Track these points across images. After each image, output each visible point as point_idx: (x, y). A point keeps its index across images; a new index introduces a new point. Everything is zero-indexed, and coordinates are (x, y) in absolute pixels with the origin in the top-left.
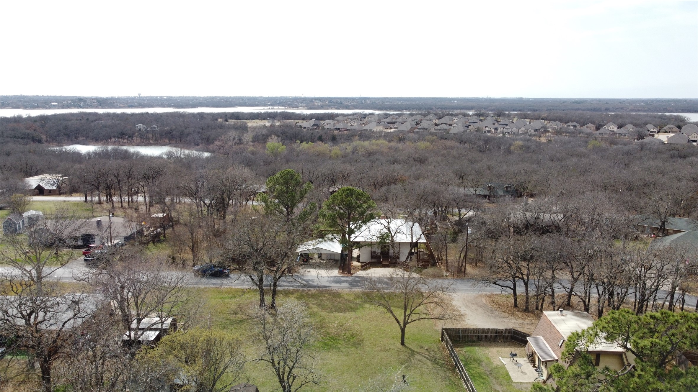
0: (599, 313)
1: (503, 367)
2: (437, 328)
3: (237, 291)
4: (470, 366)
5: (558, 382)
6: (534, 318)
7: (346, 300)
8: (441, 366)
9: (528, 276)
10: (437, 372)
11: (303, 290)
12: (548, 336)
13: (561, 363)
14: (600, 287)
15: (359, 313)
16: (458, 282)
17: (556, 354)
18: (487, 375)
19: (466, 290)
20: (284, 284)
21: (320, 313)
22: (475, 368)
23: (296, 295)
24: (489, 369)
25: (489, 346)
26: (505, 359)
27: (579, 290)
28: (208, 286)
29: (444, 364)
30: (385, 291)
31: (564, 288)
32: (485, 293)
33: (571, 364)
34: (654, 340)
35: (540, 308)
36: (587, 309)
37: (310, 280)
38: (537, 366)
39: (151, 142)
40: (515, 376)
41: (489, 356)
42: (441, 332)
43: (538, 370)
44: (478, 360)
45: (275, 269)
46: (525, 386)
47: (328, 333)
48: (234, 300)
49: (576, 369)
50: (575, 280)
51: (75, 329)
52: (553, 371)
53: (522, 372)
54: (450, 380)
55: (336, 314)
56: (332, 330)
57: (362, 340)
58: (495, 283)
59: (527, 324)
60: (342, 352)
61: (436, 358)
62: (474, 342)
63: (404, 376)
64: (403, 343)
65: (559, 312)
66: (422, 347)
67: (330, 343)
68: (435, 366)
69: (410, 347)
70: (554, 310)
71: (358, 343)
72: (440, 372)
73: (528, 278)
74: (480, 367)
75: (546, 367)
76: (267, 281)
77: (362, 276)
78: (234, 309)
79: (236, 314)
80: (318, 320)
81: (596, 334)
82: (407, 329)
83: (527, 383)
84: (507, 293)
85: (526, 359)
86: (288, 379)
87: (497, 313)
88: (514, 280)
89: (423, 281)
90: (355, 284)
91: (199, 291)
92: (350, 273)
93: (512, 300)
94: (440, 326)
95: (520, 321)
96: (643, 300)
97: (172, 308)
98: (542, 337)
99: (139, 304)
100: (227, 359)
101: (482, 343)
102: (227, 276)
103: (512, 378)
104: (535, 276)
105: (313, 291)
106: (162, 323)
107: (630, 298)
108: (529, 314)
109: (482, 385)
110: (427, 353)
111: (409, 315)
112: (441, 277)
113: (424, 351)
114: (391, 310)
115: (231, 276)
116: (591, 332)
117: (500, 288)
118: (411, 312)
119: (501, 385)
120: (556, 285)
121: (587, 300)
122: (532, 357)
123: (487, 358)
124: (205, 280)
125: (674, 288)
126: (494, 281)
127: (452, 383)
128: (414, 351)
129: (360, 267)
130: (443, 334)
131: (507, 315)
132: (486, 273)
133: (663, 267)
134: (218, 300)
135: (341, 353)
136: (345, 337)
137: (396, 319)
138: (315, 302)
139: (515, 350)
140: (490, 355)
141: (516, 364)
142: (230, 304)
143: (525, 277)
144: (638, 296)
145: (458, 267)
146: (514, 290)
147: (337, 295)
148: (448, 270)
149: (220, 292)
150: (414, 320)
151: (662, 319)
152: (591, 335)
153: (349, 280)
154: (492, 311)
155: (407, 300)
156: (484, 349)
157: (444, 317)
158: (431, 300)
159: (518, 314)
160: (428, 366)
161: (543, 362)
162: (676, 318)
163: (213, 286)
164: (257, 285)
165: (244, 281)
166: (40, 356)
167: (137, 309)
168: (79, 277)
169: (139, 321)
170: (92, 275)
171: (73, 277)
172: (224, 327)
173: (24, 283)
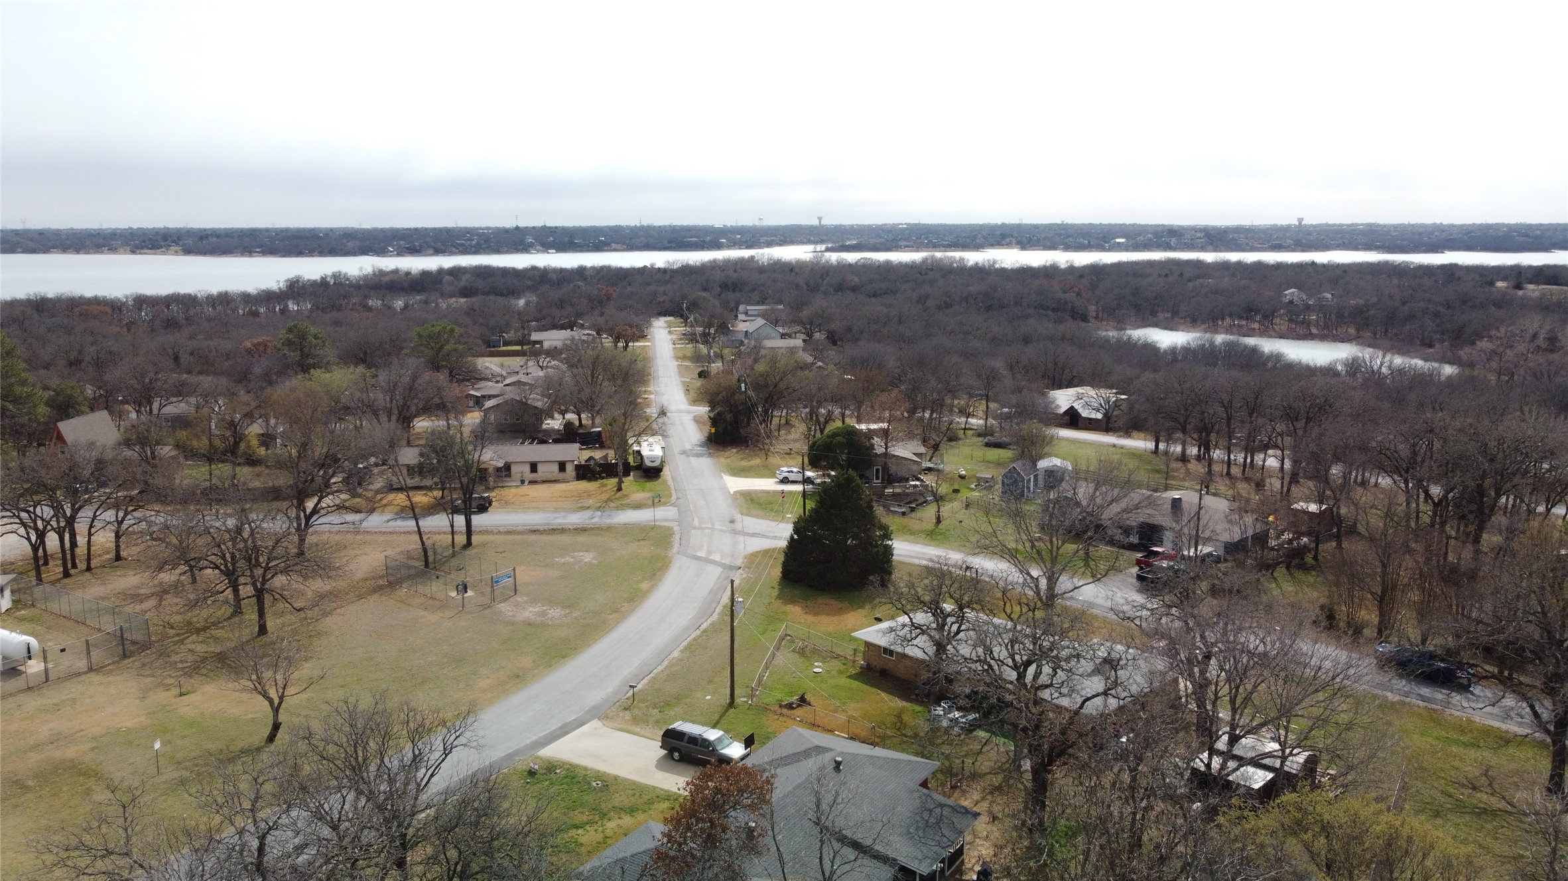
3: (1487, 732)
28: (1408, 700)
39: (1314, 331)
48: (1472, 753)
78: (1470, 776)
79: (1474, 788)
91: (1385, 706)
97: (1311, 730)
99: (1239, 701)
102: (1464, 689)
106: (1284, 759)
115: (1477, 690)
124: (1402, 684)
134: (1430, 739)
142: (1462, 760)
149: (1438, 722)
163: (1421, 703)
164: (1547, 731)
165: (1512, 714)
166: (1034, 750)
167: (1234, 710)
168: (1124, 612)
169: (1234, 740)
170: (1149, 613)
171: (1112, 609)
172: (1438, 811)
173: (1024, 600)
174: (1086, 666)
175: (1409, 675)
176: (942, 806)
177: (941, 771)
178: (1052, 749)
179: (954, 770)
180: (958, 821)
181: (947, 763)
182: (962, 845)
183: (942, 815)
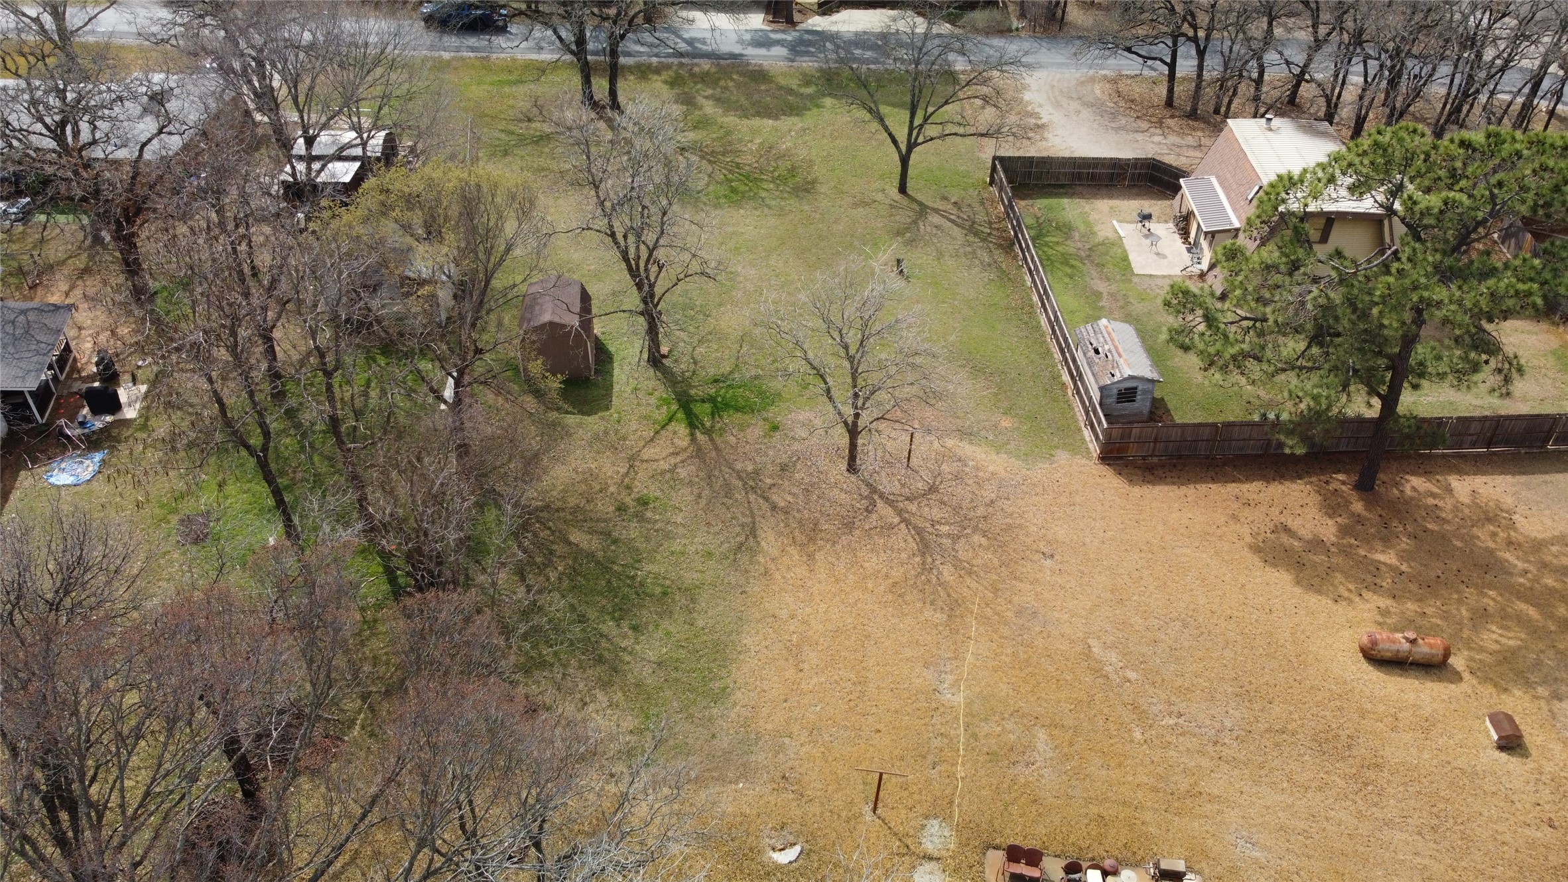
0: (1357, 122)
1: (1118, 241)
2: (982, 155)
3: (528, 66)
4: (1047, 239)
5: (1227, 281)
6: (1207, 133)
7: (781, 88)
8: (984, 240)
9: (1209, 30)
10: (974, 252)
11: (681, 65)
12: (1228, 176)
13: (1242, 240)
14: (1370, 62)
15: (809, 119)
16: (1044, 44)
17: (1238, 217)
18: (1081, 260)
19: (1060, 65)
20: (636, 49)
21: (720, 120)
22: (1057, 243)
23: (665, 75)
24: (1087, 247)
25: (1095, 196)
26: (1124, 225)
27: (1322, 71)
28: (460, 54)
29: (989, 234)
30: (872, 66)
31: (1288, 63)
32: (1103, 72)
33: (1263, 243)
34: (1452, 194)
35: (1223, 109)
36: (1329, 117)
37: (698, 40)
38: (1191, 240)
40: (1142, 261)
41: (1091, 218)
42: (989, 165)
43: (1194, 250)
44: (1064, 225)
45: (612, 11)
46: (1160, 282)
47: (738, 165)
48: (521, 90)
49: (1271, 254)
50: (1318, 44)
51: (166, 162)
52: (1220, 257)
53: (1158, 254)
54: (999, 268)
55: (756, 122)
56: (747, 159)
57: (814, 182)
58: (1129, 50)
59: (1188, 146)
60: (769, 207)
61: (974, 223)
62: (1062, 186)
63: (899, 261)
64: (903, 189)
65: (1263, 121)
66: (945, 198)
67: (742, 188)
68: (971, 238)
69: (919, 197)
70: (1255, 116)
71: (806, 189)
72: (979, 252)
73: (1208, 38)
74: (1068, 242)
75: (1210, 244)
76: (596, 43)
77: (819, 29)
78: (524, 110)
79: (529, 120)
80: (715, 136)
81: (1332, 180)
82: (914, 157)
83: (1164, 277)
84: (1154, 74)
85: (1171, 225)
86: (646, 270)
87: (1123, 121)
88: (1175, 43)
89: (958, 45)
90: (803, 48)
91: (441, 66)
92: (791, 22)
93: (1163, 91)
94: (988, 150)
95: (1173, 139)
96: (1466, 95)
97: (380, 108)
98: (1214, 180)
99: (301, 99)
100: (510, 227)
101: (1079, 189)
102: (502, 30)
103: (1133, 265)
104: (1226, 34)
105: (705, 65)
106: (364, 145)
107: (1437, 89)
108: (1196, 124)
109: (1067, 280)
110: (955, 211)
111: (921, 126)
112: (1004, 31)
113: (949, 207)
114: (879, 113)
115: (513, 28)
116: (1320, 174)
117: (1140, 60)
118: (926, 119)
119: (1108, 280)
120: (1271, 57)
121: (1337, 91)
122: (1184, 223)
123: (1087, 224)
124: (452, 41)
125: (1544, 66)
126: (1128, 44)
127: (1004, 277)
128: (927, 207)
129: (816, 7)
130: (994, 169)
131: (1144, 125)
132: (1111, 23)
133: (1534, 14)
134: (486, 87)
135: (766, 210)
136: (776, 174)
137: (891, 135)
138: (709, 92)
139: (1150, 206)
140: (1094, 216)
141: (1146, 236)
142: (515, 98)
143: (1201, 34)
144: (1457, 81)
145: (1048, 8)
146: (1172, 66)
147: (760, 76)
148: (1022, 16)
149: (488, 69)
150: (932, 139)
151: (1486, 149)
152: (1319, 181)
153: (789, 38)
154: (1114, 116)
155: (917, 91)
156: (1082, 202)
157: (998, 131)
158: (970, 91)
159: (1171, 122)
160: (955, 239)
161: (1206, 233)
162: (1518, 146)
163: (472, 55)
164: (572, 52)
165: (543, 44)
166: (104, 217)
167: (301, 112)
168: (154, 35)
169: (310, 142)
170: (182, 29)
171: (139, 34)
172: (506, 151)
173: (26, 50)
174: (133, 108)
175: (451, 31)
176: (24, 312)
177: (11, 274)
178: (126, 210)
179: (26, 268)
180: (52, 321)
181: (15, 264)
182: (67, 343)
183: (28, 322)
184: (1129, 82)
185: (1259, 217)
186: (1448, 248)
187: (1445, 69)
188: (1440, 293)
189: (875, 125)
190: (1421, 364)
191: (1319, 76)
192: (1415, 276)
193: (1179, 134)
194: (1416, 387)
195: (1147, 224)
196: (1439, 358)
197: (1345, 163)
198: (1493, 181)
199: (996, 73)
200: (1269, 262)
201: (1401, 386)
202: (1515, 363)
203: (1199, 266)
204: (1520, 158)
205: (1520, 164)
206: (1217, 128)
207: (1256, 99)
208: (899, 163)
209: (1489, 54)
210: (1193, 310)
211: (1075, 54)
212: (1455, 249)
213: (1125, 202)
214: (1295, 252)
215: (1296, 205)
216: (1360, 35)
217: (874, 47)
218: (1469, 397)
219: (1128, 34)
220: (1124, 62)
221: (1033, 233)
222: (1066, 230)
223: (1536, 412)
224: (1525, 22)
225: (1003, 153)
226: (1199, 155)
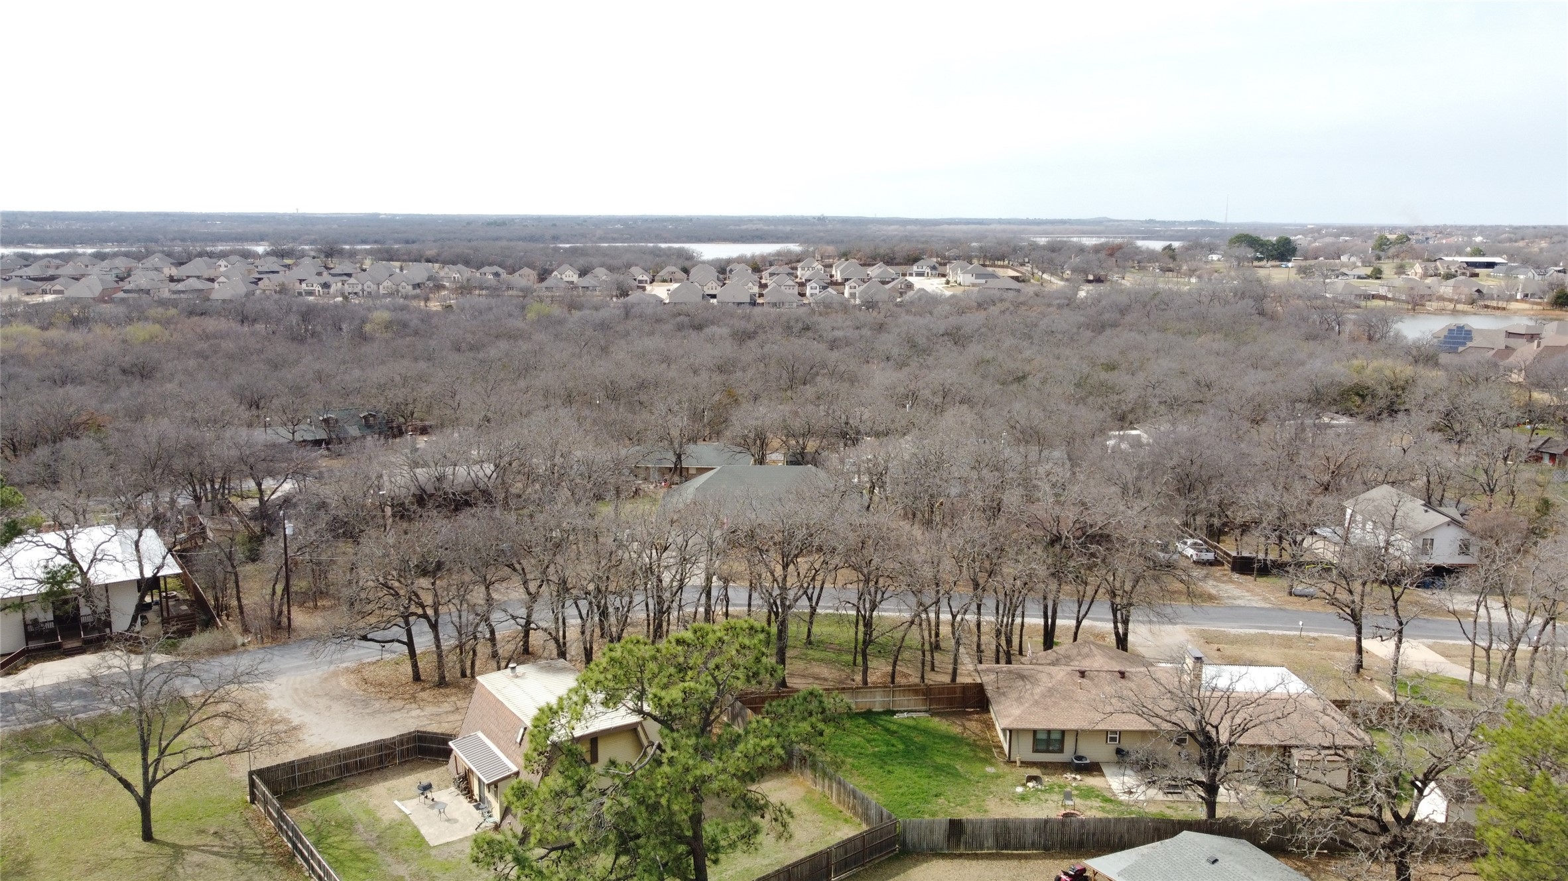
0: (586, 655)
1: (405, 820)
2: (235, 775)
4: (329, 841)
5: (524, 819)
6: (460, 696)
8: (257, 863)
9: (436, 607)
12: (493, 727)
13: (525, 777)
14: (581, 603)
15: (10, 789)
16: (276, 653)
17: (514, 762)
18: (371, 850)
19: (298, 667)
22: (342, 841)
24: (375, 835)
25: (368, 782)
26: (406, 802)
27: (543, 617)
29: (264, 854)
30: (81, 716)
31: (514, 618)
32: (344, 665)
33: (546, 774)
34: (686, 684)
35: (468, 672)
36: (562, 654)
38: (477, 797)
40: (434, 832)
41: (371, 806)
42: (247, 781)
43: (482, 806)
44: (344, 821)
46: (459, 847)
49: (555, 781)
50: (533, 597)
52: (511, 798)
53: (448, 820)
57: (27, 860)
58: (365, 638)
59: (447, 713)
61: (242, 848)
62: (332, 782)
64: (147, 836)
65: (508, 671)
66: (202, 832)
68: (243, 865)
69: (170, 839)
70: (499, 669)
73: (436, 612)
74: (354, 837)
75: (496, 795)
81: (586, 700)
82: (155, 798)
83: (461, 840)
84: (394, 656)
85: (453, 789)
87: (377, 705)
88: (407, 623)
89: (184, 670)
93: (407, 668)
94: (242, 767)
95: (430, 710)
96: (661, 612)
98: (480, 734)
101: (351, 780)
103: (427, 839)
104: (451, 606)
107: (639, 614)
108: (448, 691)
109: (362, 876)
110: (217, 842)
111: (158, 761)
112: (230, 649)
113: (209, 840)
114: (102, 760)
116: (575, 698)
117: (378, 646)
118: (162, 752)
119: (406, 861)
120: (496, 616)
121: (561, 633)
122: (464, 783)
123: (368, 812)
125: (709, 579)
126: (362, 633)
128: (182, 847)
130: (252, 784)
131: (400, 703)
132: (340, 618)
133: (687, 542)
137: (121, 780)
140: (373, 803)
141: (432, 807)
143: (430, 612)
144: (651, 607)
145: (272, 618)
146: (410, 644)
148: (246, 630)
150: (173, 771)
151: (696, 641)
152: (576, 704)
154: (366, 703)
155: (145, 725)
156: (357, 792)
157: (249, 744)
158: (210, 710)
160: (224, 872)
161: (489, 785)
162: (719, 634)
184: (372, 668)
185: (535, 750)
186: (698, 730)
187: (638, 598)
188: (707, 769)
189: (100, 773)
190: (714, 840)
191: (543, 625)
192: (684, 761)
193: (434, 704)
194: (716, 862)
195: (429, 795)
196: (725, 831)
197: (593, 683)
198: (711, 665)
199: (234, 687)
200: (557, 789)
201: (705, 866)
202: (783, 808)
203: (491, 820)
204: (723, 643)
205: (725, 647)
206: (468, 690)
207: (495, 655)
208: (138, 809)
209: (667, 577)
210: (501, 858)
211: (312, 653)
212: (703, 730)
213: (402, 780)
214: (577, 773)
215: (563, 731)
216: (565, 582)
217: (81, 695)
218: (758, 860)
219: (361, 624)
220: (362, 651)
221: (314, 838)
222: (346, 826)
223: (812, 853)
224: (682, 549)
225: (257, 766)
226: (460, 717)
